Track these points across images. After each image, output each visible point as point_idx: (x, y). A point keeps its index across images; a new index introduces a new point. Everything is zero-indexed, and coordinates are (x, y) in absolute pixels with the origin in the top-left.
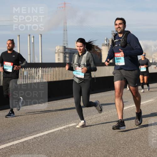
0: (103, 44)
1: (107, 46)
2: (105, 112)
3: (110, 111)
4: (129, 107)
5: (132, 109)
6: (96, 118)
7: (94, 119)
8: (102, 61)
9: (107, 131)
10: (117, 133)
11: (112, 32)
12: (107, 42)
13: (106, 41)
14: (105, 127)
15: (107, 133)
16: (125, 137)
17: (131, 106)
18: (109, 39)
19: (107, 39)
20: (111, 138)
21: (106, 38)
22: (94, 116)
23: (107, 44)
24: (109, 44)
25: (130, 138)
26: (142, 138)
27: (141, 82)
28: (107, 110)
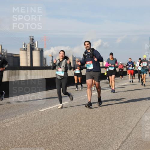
0: (21, 49)
1: (24, 50)
2: (23, 115)
3: (28, 114)
4: (45, 109)
5: (49, 111)
6: (13, 120)
7: (12, 121)
8: (20, 65)
9: (25, 133)
10: (34, 135)
11: (30, 37)
12: (25, 47)
13: (23, 46)
14: (22, 129)
15: (25, 135)
16: (42, 138)
17: (48, 109)
18: (27, 44)
19: (25, 44)
20: (28, 139)
21: (23, 43)
22: (12, 119)
23: (24, 48)
24: (27, 48)
25: (46, 139)
26: (58, 139)
27: (76, 82)
28: (25, 112)
